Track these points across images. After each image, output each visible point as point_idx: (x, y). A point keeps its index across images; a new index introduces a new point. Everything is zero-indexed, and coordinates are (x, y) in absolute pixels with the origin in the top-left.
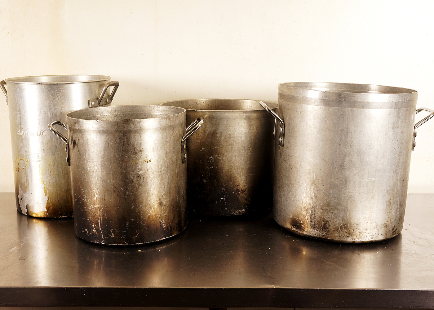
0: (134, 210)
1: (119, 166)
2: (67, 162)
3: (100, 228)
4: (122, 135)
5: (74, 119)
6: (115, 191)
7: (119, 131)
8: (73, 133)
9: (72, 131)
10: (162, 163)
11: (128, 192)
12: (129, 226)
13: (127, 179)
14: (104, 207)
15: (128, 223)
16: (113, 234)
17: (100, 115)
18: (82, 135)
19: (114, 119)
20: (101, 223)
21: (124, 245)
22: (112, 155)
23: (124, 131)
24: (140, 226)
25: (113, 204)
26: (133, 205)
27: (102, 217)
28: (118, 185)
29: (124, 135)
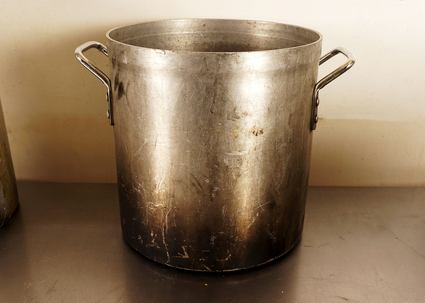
0: (225, 217)
1: (204, 141)
2: (109, 118)
3: (164, 241)
4: (213, 81)
5: (120, 44)
6: (193, 185)
7: (208, 75)
8: (119, 70)
9: (117, 67)
10: (281, 135)
11: (218, 187)
12: (215, 243)
13: (218, 164)
14: (173, 209)
15: (213, 238)
16: (186, 253)
17: (165, 33)
18: (135, 75)
19: (188, 41)
20: (167, 233)
21: (204, 272)
22: (191, 120)
23: (218, 75)
24: (234, 242)
25: (188, 206)
26: (225, 208)
27: (168, 224)
28: (200, 173)
29: (216, 82)
